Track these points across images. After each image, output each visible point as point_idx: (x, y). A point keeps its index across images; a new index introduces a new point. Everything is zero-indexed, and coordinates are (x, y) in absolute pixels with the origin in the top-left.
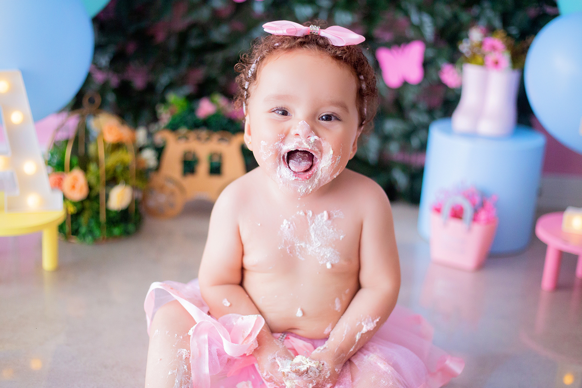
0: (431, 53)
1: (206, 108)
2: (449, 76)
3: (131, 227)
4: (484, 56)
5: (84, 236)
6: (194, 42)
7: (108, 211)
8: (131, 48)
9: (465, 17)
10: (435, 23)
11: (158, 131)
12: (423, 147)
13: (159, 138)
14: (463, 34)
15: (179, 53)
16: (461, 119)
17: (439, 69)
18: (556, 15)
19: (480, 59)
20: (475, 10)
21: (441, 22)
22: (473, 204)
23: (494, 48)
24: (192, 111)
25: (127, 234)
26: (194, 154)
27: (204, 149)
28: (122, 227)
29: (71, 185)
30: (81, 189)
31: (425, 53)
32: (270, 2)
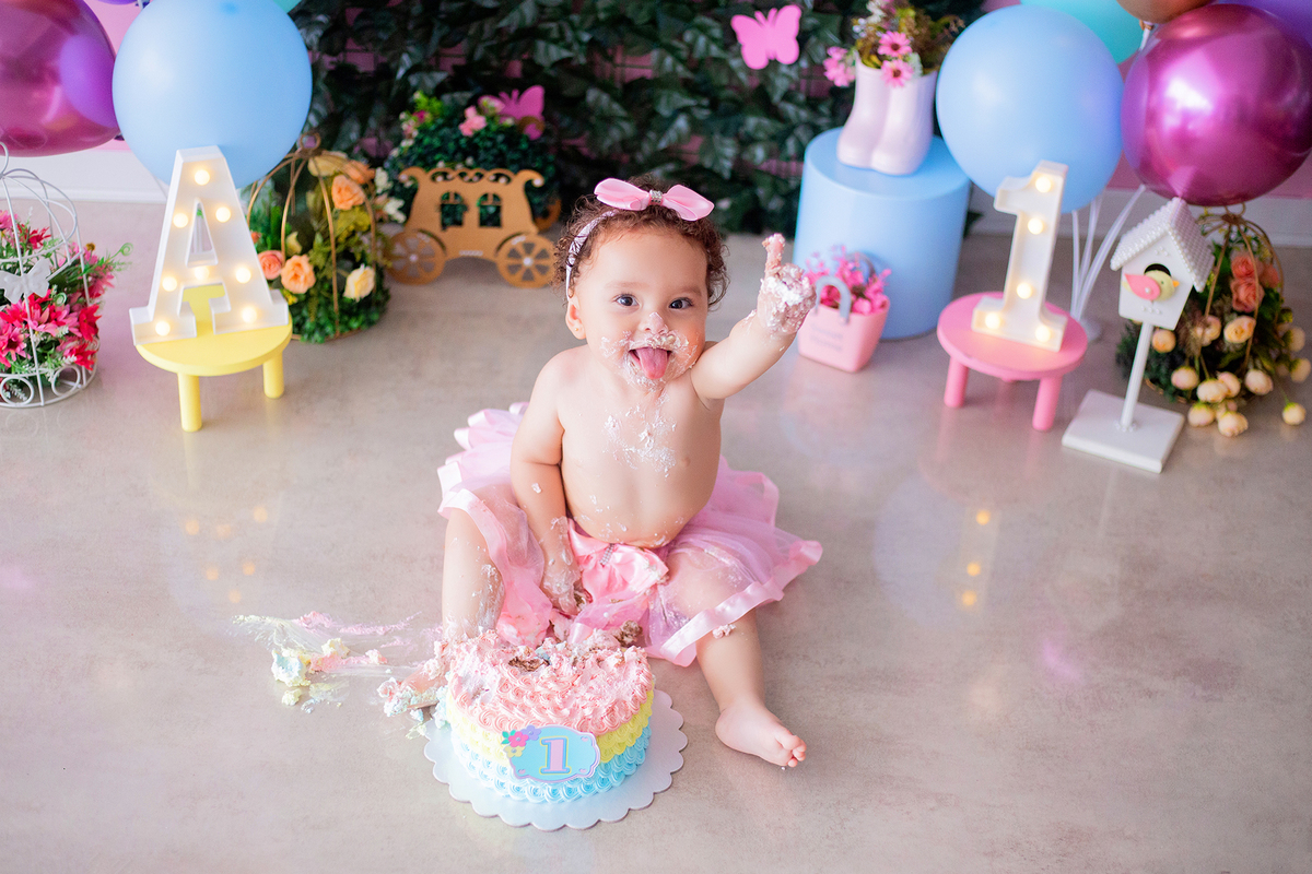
0: (811, 21)
1: (472, 122)
2: (835, 69)
3: (375, 317)
5: (311, 334)
6: (447, 7)
7: (342, 300)
8: (352, 15)
13: (404, 177)
15: (427, 24)
19: (875, 60)
22: (852, 287)
25: (370, 323)
26: (456, 195)
27: (473, 189)
28: (362, 317)
29: (292, 274)
30: (306, 279)
31: (801, 21)
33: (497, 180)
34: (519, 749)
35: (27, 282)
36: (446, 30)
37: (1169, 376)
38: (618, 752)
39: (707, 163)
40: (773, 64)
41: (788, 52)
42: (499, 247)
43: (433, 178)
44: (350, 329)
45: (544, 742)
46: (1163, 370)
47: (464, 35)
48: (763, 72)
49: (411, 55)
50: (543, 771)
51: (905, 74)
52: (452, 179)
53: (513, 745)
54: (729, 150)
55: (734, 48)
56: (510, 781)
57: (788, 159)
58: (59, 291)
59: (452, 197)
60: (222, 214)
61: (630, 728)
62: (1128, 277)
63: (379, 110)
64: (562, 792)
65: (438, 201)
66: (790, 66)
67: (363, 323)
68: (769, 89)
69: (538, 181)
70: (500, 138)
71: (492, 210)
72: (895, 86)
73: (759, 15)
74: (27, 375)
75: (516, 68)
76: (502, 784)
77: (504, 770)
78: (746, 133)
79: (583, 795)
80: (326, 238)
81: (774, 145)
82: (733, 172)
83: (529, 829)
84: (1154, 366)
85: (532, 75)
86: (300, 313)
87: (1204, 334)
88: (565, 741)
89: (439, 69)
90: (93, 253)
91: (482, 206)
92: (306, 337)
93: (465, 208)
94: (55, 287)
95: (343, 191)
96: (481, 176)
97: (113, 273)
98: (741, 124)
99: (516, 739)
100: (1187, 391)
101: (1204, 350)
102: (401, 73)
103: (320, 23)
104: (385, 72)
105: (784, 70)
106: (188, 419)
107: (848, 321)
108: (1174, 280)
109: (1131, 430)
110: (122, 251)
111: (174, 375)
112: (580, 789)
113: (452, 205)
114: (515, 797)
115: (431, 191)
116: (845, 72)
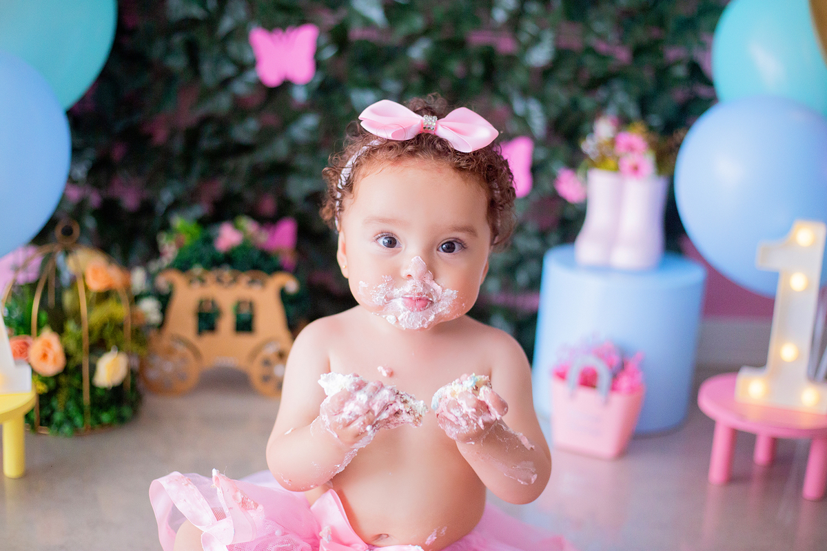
0: (541, 154)
1: (228, 237)
2: (569, 186)
3: (126, 411)
4: (618, 159)
5: (60, 425)
6: (207, 143)
7: (93, 388)
8: (118, 153)
9: (587, 103)
10: (546, 112)
11: (160, 271)
13: (162, 282)
14: (586, 127)
15: (188, 159)
16: (587, 246)
17: (553, 178)
19: (611, 163)
20: (602, 94)
21: (554, 111)
22: (610, 366)
23: (631, 148)
24: (208, 241)
25: (121, 420)
26: (213, 303)
27: (227, 295)
28: (114, 411)
29: (42, 353)
30: (55, 360)
31: (534, 154)
32: (315, 86)
33: (251, 284)
42: (254, 354)
43: (190, 283)
44: (101, 423)
47: (221, 172)
51: (643, 169)
52: (209, 283)
59: (208, 303)
65: (194, 307)
67: (114, 418)
69: (292, 285)
70: (256, 254)
71: (246, 316)
72: (632, 180)
75: (268, 206)
80: (79, 325)
85: (284, 209)
86: (49, 405)
91: (237, 313)
92: (55, 429)
93: (219, 314)
95: (98, 272)
96: (236, 280)
104: (147, 208)
107: (607, 403)
113: (207, 312)
115: (187, 296)
116: (578, 186)
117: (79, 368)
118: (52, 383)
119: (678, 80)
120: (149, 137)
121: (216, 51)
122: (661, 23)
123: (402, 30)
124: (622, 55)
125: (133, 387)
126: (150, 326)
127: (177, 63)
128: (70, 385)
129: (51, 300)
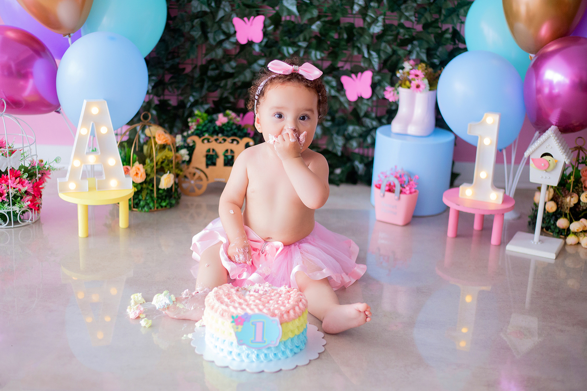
0: (377, 78)
1: (221, 119)
2: (389, 94)
3: (174, 202)
4: (410, 82)
6: (211, 73)
7: (158, 189)
8: (167, 77)
9: (401, 52)
10: (379, 57)
11: (189, 136)
12: (373, 144)
13: (189, 140)
14: (400, 66)
15: (202, 81)
16: (396, 125)
17: (385, 90)
18: (465, 50)
19: (408, 84)
20: (409, 47)
21: (383, 56)
23: (417, 76)
24: (212, 121)
25: (171, 206)
26: (213, 150)
27: (220, 147)
28: (167, 201)
29: (135, 173)
30: (141, 176)
31: (373, 78)
32: (263, 44)
33: (232, 142)
34: (240, 327)
35: (10, 161)
36: (210, 83)
37: (555, 224)
38: (291, 335)
39: (330, 148)
40: (360, 98)
41: (367, 93)
43: (203, 141)
44: (162, 207)
45: (253, 324)
46: (552, 222)
47: (218, 86)
48: (356, 102)
49: (193, 96)
50: (252, 342)
51: (422, 86)
52: (212, 142)
53: (237, 324)
54: (340, 141)
55: (342, 93)
56: (235, 349)
57: (368, 147)
58: (24, 172)
59: (211, 151)
60: (104, 130)
61: (297, 322)
62: (533, 160)
63: (179, 124)
64: (262, 356)
65: (205, 153)
66: (368, 99)
67: (167, 204)
68: (358, 110)
70: (234, 127)
71: (230, 157)
72: (417, 92)
73: (353, 76)
74: (6, 211)
75: (242, 103)
76: (231, 352)
77: (232, 343)
78: (348, 134)
79: (273, 359)
80: (152, 161)
81: (361, 140)
82: (342, 153)
83: (244, 372)
84: (548, 221)
86: (138, 198)
87: (571, 201)
88: (263, 323)
89: (207, 103)
90: (42, 163)
91: (225, 156)
92: (140, 209)
93: (217, 156)
94: (23, 170)
95: (161, 136)
96: (225, 140)
97: (51, 172)
98: (346, 130)
99: (239, 321)
100: (564, 229)
101: (571, 209)
102: (188, 105)
103: (153, 80)
104: (182, 105)
105: (365, 102)
106: (81, 232)
107: (399, 198)
108: (555, 159)
109: (539, 243)
110: (56, 160)
111: (76, 205)
112: (271, 356)
113: (211, 155)
114: (237, 359)
115: (202, 148)
116: (394, 94)
117: (152, 180)
118: (139, 187)
119: (447, 39)
120: (184, 69)
121: (216, 27)
122: (440, 12)
123: (308, 16)
124: (419, 28)
125: (176, 190)
126: (184, 162)
127: (197, 34)
128: (147, 188)
129: (137, 149)
